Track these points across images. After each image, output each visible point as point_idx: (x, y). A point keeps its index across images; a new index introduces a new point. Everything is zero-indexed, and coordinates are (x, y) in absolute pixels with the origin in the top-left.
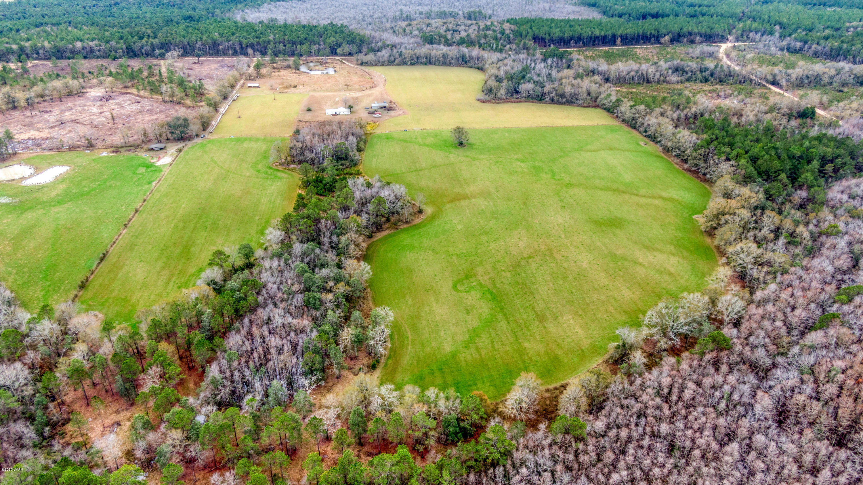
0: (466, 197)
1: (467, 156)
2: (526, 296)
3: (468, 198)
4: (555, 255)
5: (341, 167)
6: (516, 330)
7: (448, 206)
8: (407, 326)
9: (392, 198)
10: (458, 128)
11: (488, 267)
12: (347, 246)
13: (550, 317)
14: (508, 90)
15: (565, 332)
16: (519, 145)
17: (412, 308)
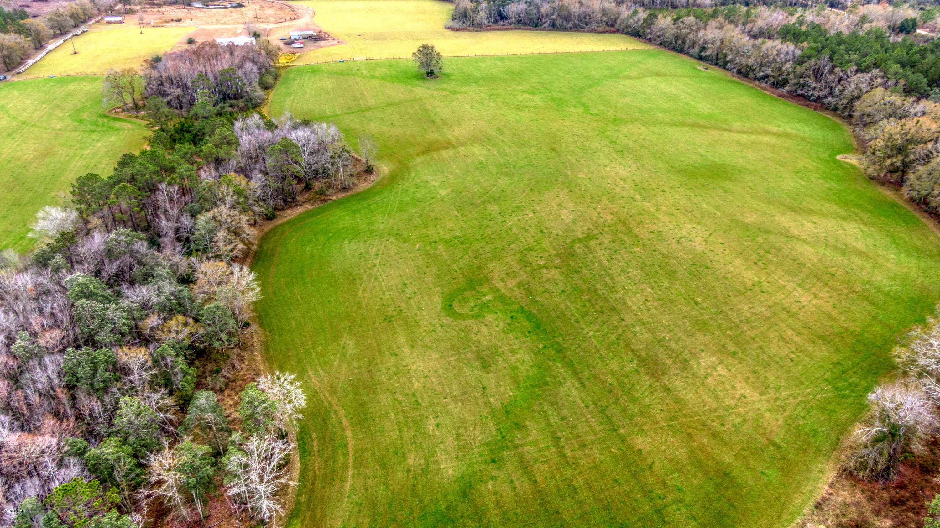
0: (448, 145)
1: (442, 89)
2: (605, 318)
3: (454, 147)
4: (636, 230)
5: (229, 109)
6: (604, 403)
7: (418, 160)
8: (342, 413)
9: (313, 145)
10: (425, 47)
11: (512, 261)
12: (212, 232)
13: (669, 362)
14: (490, 14)
15: (717, 398)
16: (521, 75)
17: (355, 364)
